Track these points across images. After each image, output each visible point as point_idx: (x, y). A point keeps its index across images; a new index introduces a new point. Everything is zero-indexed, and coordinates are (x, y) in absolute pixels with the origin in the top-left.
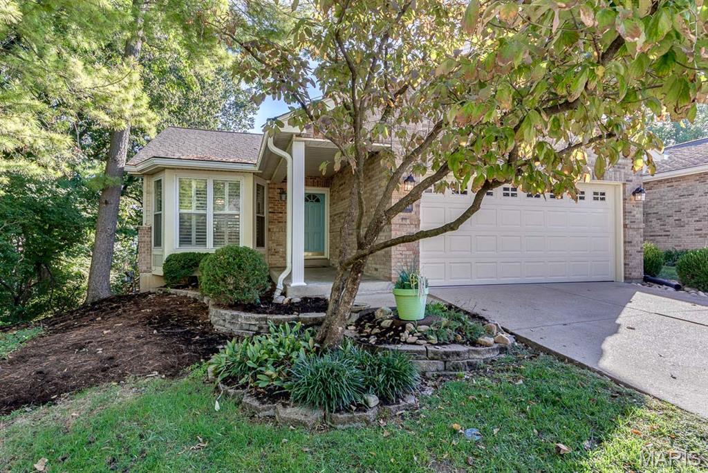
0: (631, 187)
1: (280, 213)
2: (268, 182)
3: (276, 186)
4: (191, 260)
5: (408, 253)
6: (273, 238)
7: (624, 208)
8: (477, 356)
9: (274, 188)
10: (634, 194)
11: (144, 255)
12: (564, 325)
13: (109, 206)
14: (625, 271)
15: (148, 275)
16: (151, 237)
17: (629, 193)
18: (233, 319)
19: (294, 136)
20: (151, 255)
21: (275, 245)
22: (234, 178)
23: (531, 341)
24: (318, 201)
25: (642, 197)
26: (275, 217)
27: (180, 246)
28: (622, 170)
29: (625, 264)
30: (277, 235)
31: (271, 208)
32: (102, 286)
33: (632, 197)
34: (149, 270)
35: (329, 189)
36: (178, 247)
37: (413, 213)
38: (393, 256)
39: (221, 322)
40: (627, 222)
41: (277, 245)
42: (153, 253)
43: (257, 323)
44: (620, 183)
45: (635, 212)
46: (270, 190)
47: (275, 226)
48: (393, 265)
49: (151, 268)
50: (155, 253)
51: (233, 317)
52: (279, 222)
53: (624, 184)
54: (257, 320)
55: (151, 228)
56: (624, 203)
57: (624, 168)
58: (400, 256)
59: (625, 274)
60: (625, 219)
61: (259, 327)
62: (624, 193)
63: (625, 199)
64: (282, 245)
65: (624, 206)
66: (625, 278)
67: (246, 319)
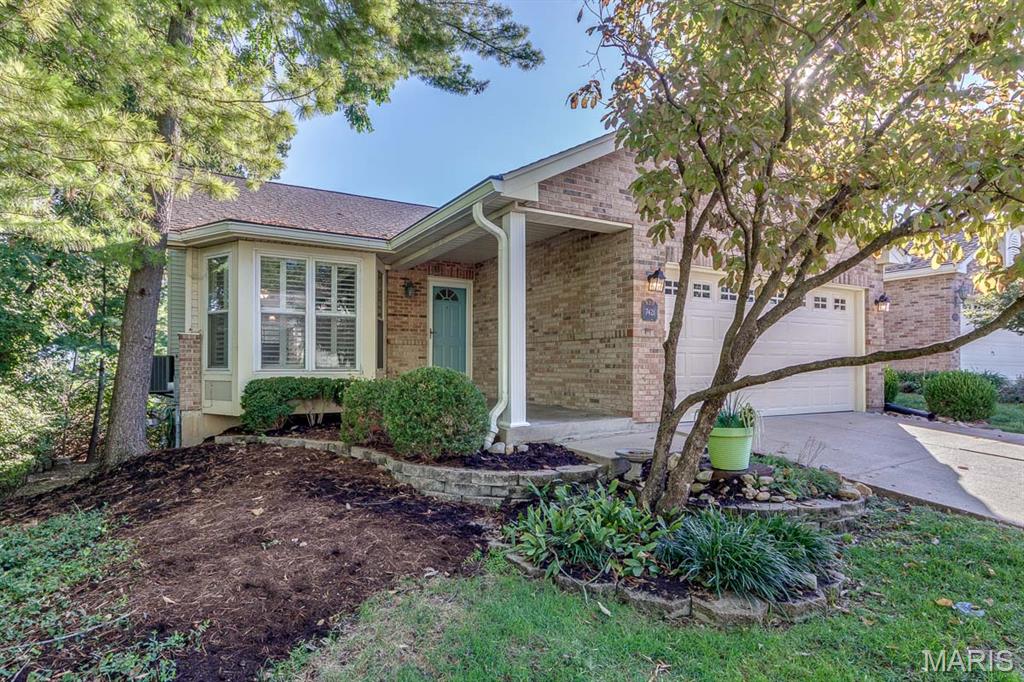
0: (874, 294)
1: (405, 316)
2: (387, 267)
3: (399, 275)
4: (293, 389)
5: (651, 377)
6: (394, 353)
7: (867, 321)
8: (851, 513)
9: (395, 278)
10: (876, 302)
11: (189, 381)
12: (893, 467)
13: (146, 298)
14: (867, 397)
15: (196, 414)
16: (200, 351)
17: (872, 301)
18: (463, 479)
19: (516, 203)
20: (200, 382)
21: (397, 364)
22: (346, 260)
23: (885, 490)
24: (455, 299)
25: (885, 307)
26: (397, 322)
27: (262, 367)
28: (866, 273)
29: (867, 390)
30: (400, 349)
31: (391, 307)
32: (135, 436)
33: (875, 307)
34: (197, 406)
35: (471, 282)
36: (259, 368)
37: (657, 321)
38: (635, 382)
39: (438, 486)
40: (870, 338)
41: (401, 365)
42: (205, 378)
43: (507, 483)
44: (862, 289)
45: (876, 326)
46: (390, 280)
47: (397, 336)
48: (634, 393)
49: (200, 403)
50: (211, 378)
51: (463, 477)
52: (403, 330)
53: (867, 290)
54: (505, 480)
55: (200, 337)
56: (867, 314)
57: (867, 270)
58: (642, 382)
59: (867, 401)
60: (867, 333)
61: (510, 491)
62: (867, 302)
63: (867, 309)
64: (406, 365)
65: (867, 318)
66: (868, 407)
67: (488, 479)
